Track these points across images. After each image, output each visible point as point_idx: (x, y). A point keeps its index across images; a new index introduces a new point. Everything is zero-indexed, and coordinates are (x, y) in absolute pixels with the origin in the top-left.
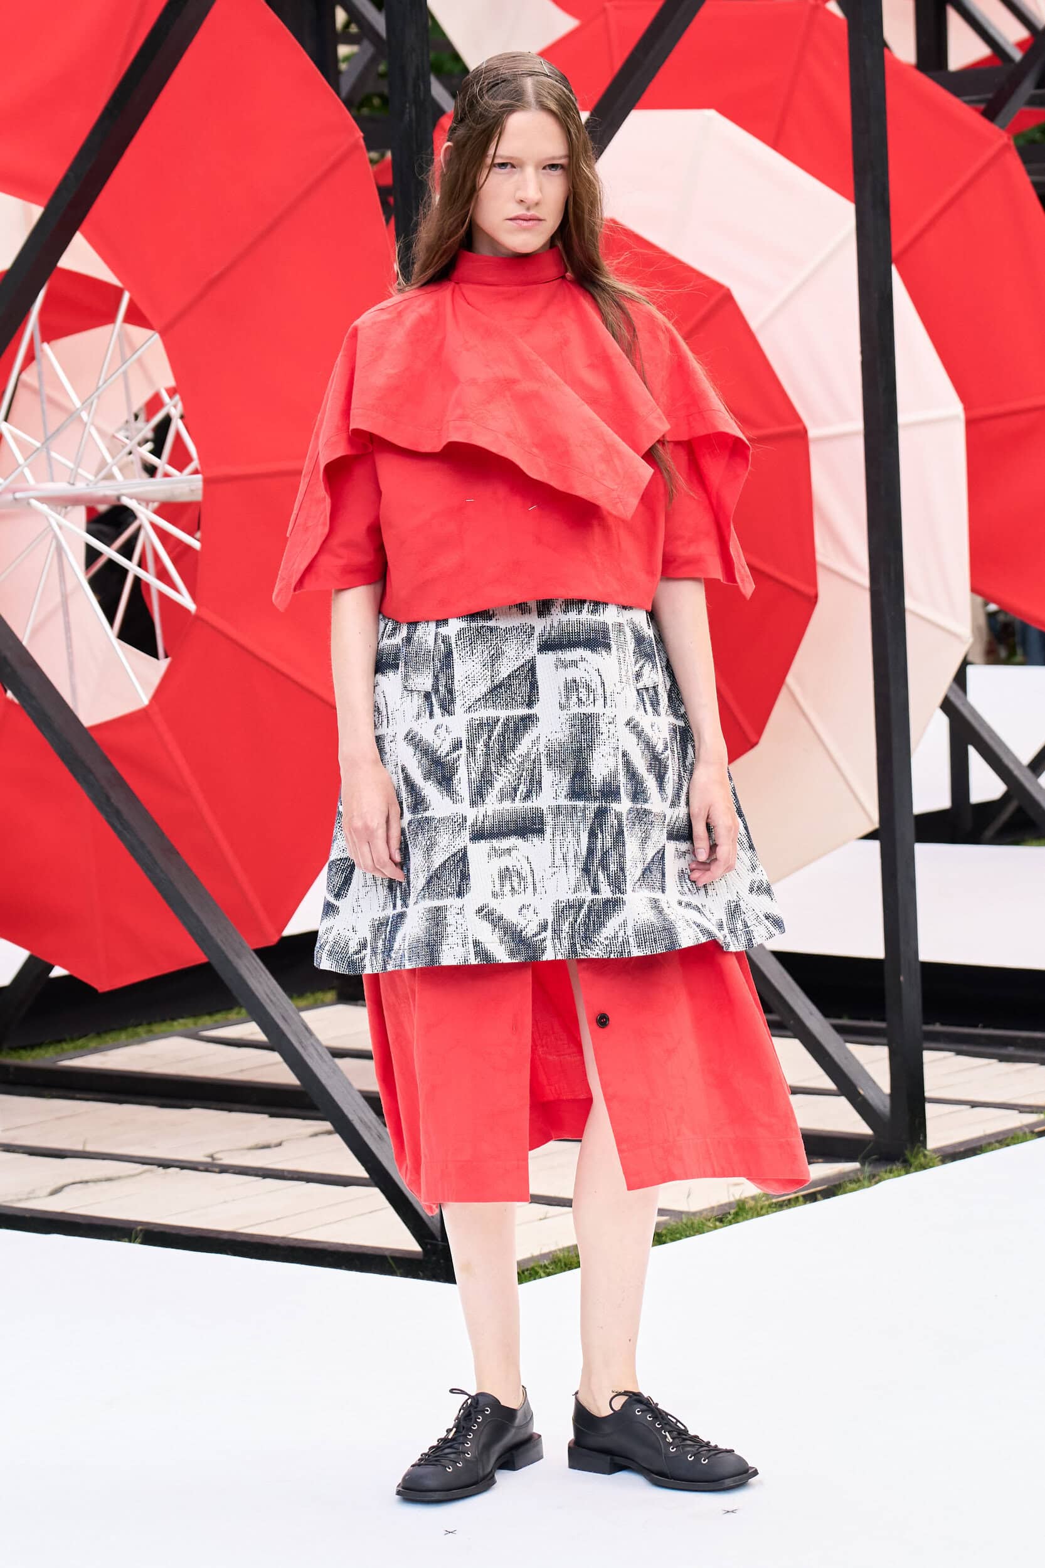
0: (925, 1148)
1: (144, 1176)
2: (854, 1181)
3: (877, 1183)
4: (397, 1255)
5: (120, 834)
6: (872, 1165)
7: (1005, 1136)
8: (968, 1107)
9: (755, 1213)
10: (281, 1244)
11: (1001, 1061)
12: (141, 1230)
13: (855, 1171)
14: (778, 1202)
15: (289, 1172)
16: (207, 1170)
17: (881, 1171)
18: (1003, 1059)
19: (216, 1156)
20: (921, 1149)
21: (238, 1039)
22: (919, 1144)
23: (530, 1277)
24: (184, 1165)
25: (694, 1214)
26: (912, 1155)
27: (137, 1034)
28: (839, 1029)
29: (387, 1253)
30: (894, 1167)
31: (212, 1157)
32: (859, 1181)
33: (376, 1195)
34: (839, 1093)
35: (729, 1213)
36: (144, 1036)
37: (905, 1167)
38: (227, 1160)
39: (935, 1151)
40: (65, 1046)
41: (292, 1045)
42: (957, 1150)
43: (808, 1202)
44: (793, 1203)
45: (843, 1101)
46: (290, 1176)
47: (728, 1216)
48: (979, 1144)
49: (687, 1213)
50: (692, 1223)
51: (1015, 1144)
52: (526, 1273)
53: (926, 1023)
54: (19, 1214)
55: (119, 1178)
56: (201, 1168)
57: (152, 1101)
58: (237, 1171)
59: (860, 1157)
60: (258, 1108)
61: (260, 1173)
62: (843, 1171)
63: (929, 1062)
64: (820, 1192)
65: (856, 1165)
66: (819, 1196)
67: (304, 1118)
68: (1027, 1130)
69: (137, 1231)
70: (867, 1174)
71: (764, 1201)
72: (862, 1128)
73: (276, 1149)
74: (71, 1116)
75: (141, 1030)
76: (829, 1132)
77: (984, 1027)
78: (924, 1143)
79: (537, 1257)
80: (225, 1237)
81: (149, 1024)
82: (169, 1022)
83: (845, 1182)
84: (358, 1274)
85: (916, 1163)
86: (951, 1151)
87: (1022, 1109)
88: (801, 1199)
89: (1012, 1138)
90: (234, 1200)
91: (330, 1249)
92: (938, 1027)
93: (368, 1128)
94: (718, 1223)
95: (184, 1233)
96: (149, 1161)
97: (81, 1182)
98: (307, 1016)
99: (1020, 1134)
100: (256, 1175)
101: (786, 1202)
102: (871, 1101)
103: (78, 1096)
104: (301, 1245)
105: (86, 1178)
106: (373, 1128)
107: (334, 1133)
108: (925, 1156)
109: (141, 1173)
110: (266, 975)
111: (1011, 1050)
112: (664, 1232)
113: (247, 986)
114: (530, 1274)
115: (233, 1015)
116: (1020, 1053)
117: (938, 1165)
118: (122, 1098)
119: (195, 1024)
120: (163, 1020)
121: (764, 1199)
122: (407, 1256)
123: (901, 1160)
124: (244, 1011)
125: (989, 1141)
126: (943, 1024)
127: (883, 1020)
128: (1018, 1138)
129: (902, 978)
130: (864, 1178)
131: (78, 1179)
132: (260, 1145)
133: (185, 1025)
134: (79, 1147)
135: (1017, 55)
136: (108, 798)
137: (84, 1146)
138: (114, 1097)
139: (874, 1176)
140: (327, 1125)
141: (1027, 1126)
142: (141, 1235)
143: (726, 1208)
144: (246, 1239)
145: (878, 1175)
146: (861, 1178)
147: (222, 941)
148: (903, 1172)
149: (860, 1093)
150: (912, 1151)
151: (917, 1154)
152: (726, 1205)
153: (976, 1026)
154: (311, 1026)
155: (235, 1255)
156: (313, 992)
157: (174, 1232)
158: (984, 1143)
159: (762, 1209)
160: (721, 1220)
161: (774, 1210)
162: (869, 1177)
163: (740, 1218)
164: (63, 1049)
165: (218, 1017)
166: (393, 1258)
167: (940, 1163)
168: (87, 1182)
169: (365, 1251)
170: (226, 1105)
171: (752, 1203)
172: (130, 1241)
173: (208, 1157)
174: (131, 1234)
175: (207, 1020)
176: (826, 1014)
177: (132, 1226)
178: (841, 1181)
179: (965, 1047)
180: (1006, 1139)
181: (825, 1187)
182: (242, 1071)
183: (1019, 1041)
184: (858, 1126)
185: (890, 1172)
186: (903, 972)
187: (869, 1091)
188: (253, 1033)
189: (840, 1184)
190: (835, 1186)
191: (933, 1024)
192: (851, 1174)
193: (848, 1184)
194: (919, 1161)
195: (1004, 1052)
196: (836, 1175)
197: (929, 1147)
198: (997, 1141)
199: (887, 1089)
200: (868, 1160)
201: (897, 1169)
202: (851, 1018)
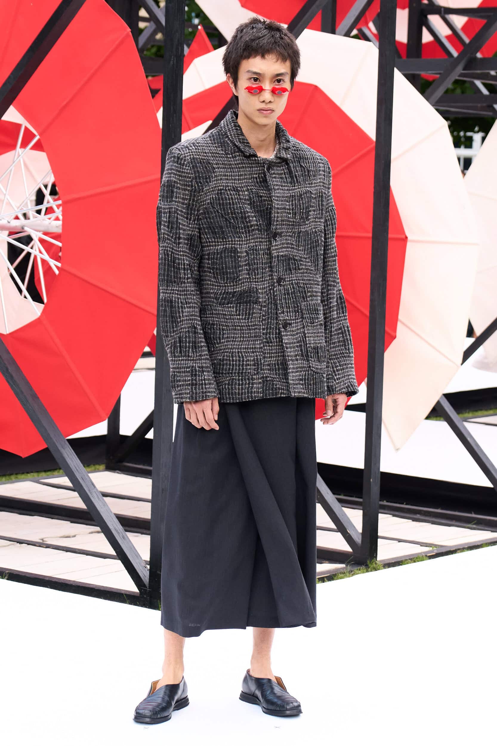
0: (376, 560)
1: (10, 546)
2: (343, 573)
3: (353, 575)
4: (127, 593)
5: (12, 387)
6: (351, 566)
7: (413, 557)
8: (397, 541)
11: (413, 521)
12: (8, 573)
13: (343, 568)
15: (79, 550)
16: (40, 546)
17: (355, 569)
18: (414, 520)
19: (44, 539)
21: (58, 484)
22: (374, 558)
24: (29, 543)
26: (370, 563)
27: (11, 479)
28: (340, 501)
29: (123, 592)
30: (361, 568)
31: (42, 540)
32: (345, 573)
33: (118, 564)
34: (337, 530)
36: (14, 479)
37: (366, 568)
38: (49, 542)
39: (381, 561)
41: (85, 491)
42: (391, 562)
43: (320, 582)
45: (339, 534)
46: (79, 552)
48: (401, 560)
51: (418, 561)
53: (380, 501)
56: (37, 545)
57: (16, 511)
58: (54, 548)
59: (346, 562)
60: (66, 518)
61: (65, 549)
62: (337, 568)
63: (381, 519)
64: (326, 577)
65: (343, 566)
66: (325, 579)
67: (87, 524)
68: (424, 555)
69: (6, 573)
70: (349, 570)
72: (348, 549)
73: (74, 538)
75: (13, 477)
76: (332, 549)
77: (406, 504)
78: (376, 557)
80: (47, 579)
81: (17, 474)
82: (26, 474)
83: (338, 573)
84: (109, 602)
85: (372, 567)
86: (388, 562)
87: (421, 545)
89: (417, 558)
90: (52, 561)
91: (96, 588)
92: (385, 503)
93: (118, 533)
95: (27, 575)
96: (14, 540)
98: (91, 475)
99: (421, 556)
100: (62, 550)
102: (352, 536)
104: (83, 585)
106: (120, 533)
107: (101, 533)
108: (376, 564)
109: (8, 546)
110: (76, 458)
111: (418, 516)
113: (66, 462)
115: (56, 473)
116: (423, 518)
117: (382, 569)
119: (38, 476)
120: (23, 473)
122: (132, 594)
123: (365, 564)
124: (62, 472)
125: (406, 559)
126: (387, 501)
127: (361, 498)
128: (420, 558)
129: (371, 480)
132: (66, 536)
133: (33, 476)
135: (455, 54)
136: (7, 369)
139: (352, 571)
140: (98, 529)
141: (424, 553)
142: (8, 574)
144: (57, 581)
145: (354, 571)
146: (346, 572)
147: (56, 440)
148: (365, 571)
149: (348, 532)
150: (370, 561)
151: (372, 563)
153: (403, 504)
154: (94, 481)
155: (51, 588)
156: (94, 465)
157: (23, 575)
158: (403, 559)
162: (349, 571)
165: (49, 473)
166: (126, 594)
167: (383, 567)
169: (112, 590)
170: (50, 515)
172: (2, 578)
175: (43, 474)
176: (334, 494)
177: (4, 571)
179: (397, 513)
180: (414, 558)
181: (329, 575)
182: (59, 500)
183: (423, 512)
184: (346, 548)
185: (359, 570)
186: (372, 476)
187: (352, 531)
188: (65, 482)
189: (336, 574)
190: (333, 575)
191: (383, 501)
192: (341, 570)
193: (339, 575)
194: (373, 566)
195: (415, 516)
196: (334, 570)
197: (378, 559)
198: (409, 559)
199: (360, 531)
200: (350, 564)
201: (362, 569)
202: (345, 495)
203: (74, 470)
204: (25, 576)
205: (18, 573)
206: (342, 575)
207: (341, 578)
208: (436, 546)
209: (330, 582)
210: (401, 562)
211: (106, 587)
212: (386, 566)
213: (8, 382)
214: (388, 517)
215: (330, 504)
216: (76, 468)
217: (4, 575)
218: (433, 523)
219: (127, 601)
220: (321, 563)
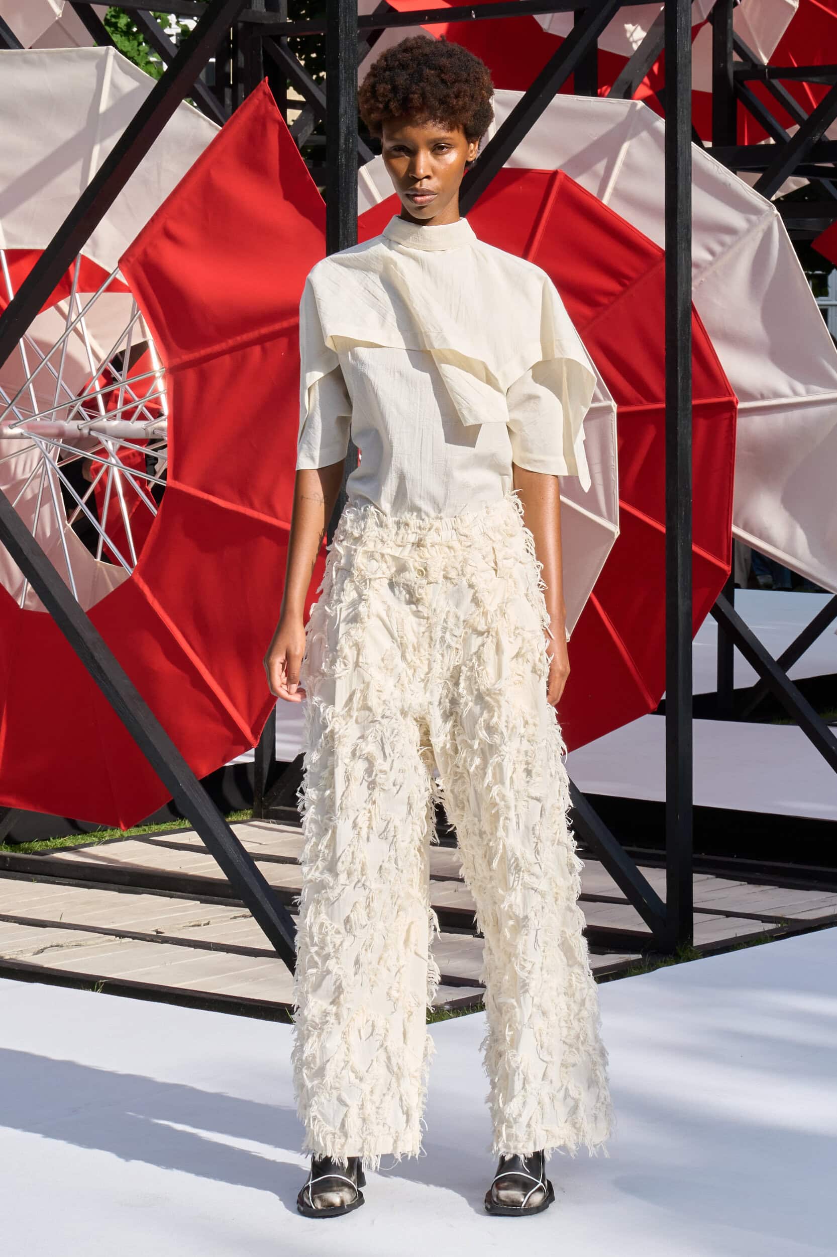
0: (692, 945)
1: (105, 942)
2: (637, 968)
3: (654, 970)
6: (651, 956)
8: (726, 916)
10: (207, 998)
11: (749, 883)
12: (102, 983)
13: (638, 960)
16: (152, 941)
17: (658, 960)
18: (751, 882)
19: (160, 930)
20: (689, 945)
21: (180, 843)
22: (687, 941)
24: (135, 936)
26: (681, 950)
28: (631, 854)
29: (286, 1007)
30: (668, 959)
31: (158, 932)
32: (641, 968)
34: (629, 902)
37: (675, 959)
38: (166, 934)
39: (699, 947)
40: (52, 840)
42: (714, 949)
45: (632, 908)
46: (214, 947)
48: (730, 945)
51: (756, 945)
53: (695, 853)
55: (85, 944)
56: (148, 939)
57: (114, 888)
58: (174, 943)
59: (643, 950)
61: (192, 944)
62: (629, 960)
63: (697, 882)
65: (640, 956)
66: (610, 978)
68: (767, 936)
69: (99, 984)
70: (647, 963)
72: (645, 929)
73: (206, 926)
76: (621, 929)
77: (737, 857)
78: (691, 941)
83: (629, 968)
85: (684, 956)
86: (710, 948)
87: (763, 920)
89: (757, 940)
92: (703, 856)
95: (134, 986)
96: (110, 932)
97: (57, 946)
99: (763, 937)
100: (190, 946)
102: (652, 908)
103: (58, 881)
104: (221, 999)
105: (60, 943)
107: (251, 917)
108: (691, 951)
109: (102, 941)
111: (757, 876)
115: (179, 825)
116: (765, 878)
117: (700, 959)
118: (90, 883)
119: (148, 831)
123: (673, 953)
124: (188, 822)
125: (739, 941)
126: (706, 853)
127: (664, 849)
128: (760, 940)
129: (678, 818)
130: (644, 965)
131: (54, 944)
132: (192, 924)
133: (142, 829)
134: (58, 920)
137: (61, 919)
138: (87, 883)
139: (653, 965)
140: (246, 911)
141: (768, 931)
142: (103, 985)
144: (180, 992)
145: (656, 964)
148: (673, 963)
149: (645, 902)
150: (682, 947)
151: (686, 948)
153: (733, 857)
154: (238, 836)
158: (735, 943)
164: (51, 843)
165: (167, 826)
167: (701, 957)
168: (63, 946)
169: (269, 1005)
170: (167, 892)
172: (93, 991)
173: (155, 930)
175: (157, 828)
176: (622, 844)
177: (95, 980)
179: (723, 872)
180: (751, 941)
181: (616, 971)
183: (764, 868)
184: (641, 926)
185: (665, 962)
186: (680, 813)
187: (652, 901)
188: (193, 840)
189: (627, 970)
190: (622, 970)
191: (701, 853)
192: (635, 963)
193: (633, 970)
194: (686, 953)
195: (752, 876)
196: (623, 963)
197: (694, 945)
199: (664, 898)
200: (648, 953)
201: (670, 961)
205: (119, 983)
207: (636, 975)
208: (787, 920)
212: (707, 955)
214: (709, 880)
215: (615, 859)
217: (95, 986)
218: (782, 885)
220: (603, 954)
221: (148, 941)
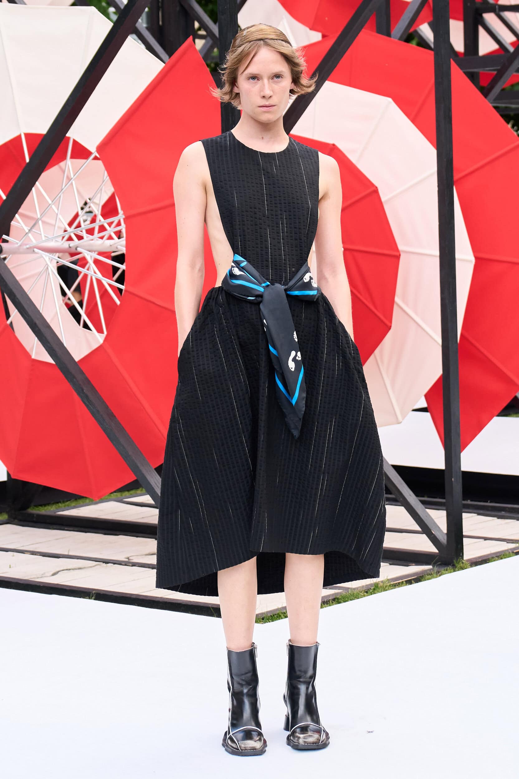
0: (463, 559)
1: (96, 567)
2: (430, 574)
3: (440, 576)
4: (213, 606)
5: (87, 406)
6: (438, 567)
7: (500, 554)
8: (483, 540)
9: (383, 589)
10: (161, 601)
12: (95, 593)
13: (430, 570)
14: (394, 584)
16: (126, 565)
17: (442, 570)
18: (499, 517)
19: (130, 558)
20: (461, 559)
21: (142, 503)
22: (461, 558)
23: (277, 618)
24: (115, 562)
25: (354, 589)
26: (456, 563)
28: (423, 502)
29: (210, 606)
30: (448, 568)
32: (432, 574)
34: (422, 532)
35: (371, 589)
37: (454, 568)
38: (135, 560)
39: (468, 560)
40: (60, 505)
42: (478, 560)
43: (408, 584)
44: (401, 584)
45: (424, 535)
47: (370, 590)
48: (488, 558)
49: (351, 589)
50: (354, 594)
51: (505, 558)
52: (275, 616)
53: (464, 500)
54: (38, 585)
55: (85, 568)
56: (123, 564)
57: (101, 532)
58: (139, 566)
59: (432, 563)
60: (150, 536)
61: (151, 567)
62: (424, 569)
63: (465, 518)
64: (413, 579)
65: (430, 567)
66: (413, 581)
68: (510, 551)
69: (93, 593)
70: (436, 571)
71: (387, 583)
72: (434, 550)
74: (63, 538)
76: (418, 551)
77: (490, 502)
79: (280, 608)
80: (134, 597)
83: (425, 575)
84: (196, 615)
85: (458, 566)
86: (475, 561)
87: (508, 541)
88: (404, 582)
89: (503, 555)
90: (138, 579)
91: (184, 603)
92: (469, 502)
94: (365, 594)
95: (114, 594)
96: (99, 560)
97: (67, 570)
99: (507, 553)
100: (149, 568)
101: (398, 584)
102: (438, 537)
103: (66, 528)
104: (170, 601)
105: (69, 568)
108: (463, 563)
109: (94, 566)
110: (155, 474)
111: (503, 513)
112: (340, 597)
114: (277, 616)
115: (139, 492)
116: (508, 514)
117: (469, 568)
118: (87, 530)
119: (121, 495)
121: (387, 582)
123: (452, 564)
124: (144, 490)
125: (493, 556)
126: (471, 501)
127: (444, 498)
128: (506, 555)
129: (453, 480)
130: (434, 573)
131: (65, 568)
132: (152, 553)
133: (117, 495)
134: (66, 553)
135: (511, 49)
136: (83, 390)
137: (68, 553)
138: (83, 529)
139: (439, 572)
141: (511, 549)
142: (95, 595)
143: (369, 586)
144: (144, 598)
145: (441, 572)
146: (433, 573)
148: (452, 570)
149: (433, 533)
150: (457, 561)
151: (459, 562)
152: (369, 585)
153: (487, 502)
155: (138, 606)
157: (111, 594)
158: (490, 557)
159: (386, 587)
160: (367, 592)
161: (392, 587)
162: (437, 572)
163: (376, 591)
164: (59, 506)
165: (132, 492)
166: (213, 608)
168: (70, 570)
169: (200, 604)
170: (135, 534)
171: (381, 584)
172: (89, 599)
173: (127, 558)
174: (90, 595)
175: (127, 493)
176: (417, 495)
177: (90, 591)
178: (424, 575)
179: (481, 512)
180: (500, 555)
181: (416, 577)
182: (143, 518)
183: (507, 509)
184: (431, 548)
185: (446, 570)
186: (453, 476)
187: (437, 532)
188: (148, 500)
189: (423, 576)
190: (421, 577)
191: (467, 500)
192: (428, 571)
193: (427, 576)
194: (460, 565)
195: (499, 514)
196: (421, 571)
197: (465, 559)
198: (496, 557)
199: (445, 531)
200: (436, 565)
201: (450, 569)
202: (428, 497)
203: (155, 486)
204: (112, 595)
205: (105, 593)
206: (428, 577)
207: (428, 579)
209: (417, 584)
210: (488, 561)
211: (193, 601)
212: (473, 565)
213: (84, 403)
214: (472, 516)
215: (413, 506)
216: (156, 484)
217: (91, 595)
219: (215, 614)
220: (408, 566)
221: (123, 565)
